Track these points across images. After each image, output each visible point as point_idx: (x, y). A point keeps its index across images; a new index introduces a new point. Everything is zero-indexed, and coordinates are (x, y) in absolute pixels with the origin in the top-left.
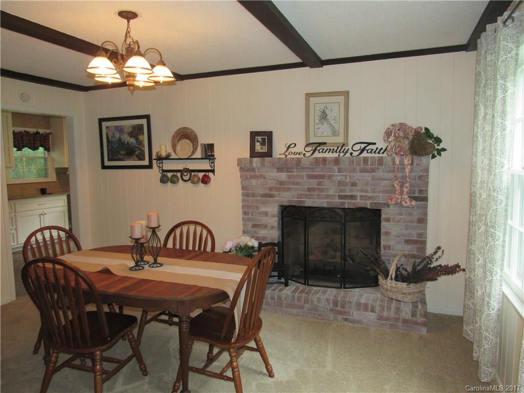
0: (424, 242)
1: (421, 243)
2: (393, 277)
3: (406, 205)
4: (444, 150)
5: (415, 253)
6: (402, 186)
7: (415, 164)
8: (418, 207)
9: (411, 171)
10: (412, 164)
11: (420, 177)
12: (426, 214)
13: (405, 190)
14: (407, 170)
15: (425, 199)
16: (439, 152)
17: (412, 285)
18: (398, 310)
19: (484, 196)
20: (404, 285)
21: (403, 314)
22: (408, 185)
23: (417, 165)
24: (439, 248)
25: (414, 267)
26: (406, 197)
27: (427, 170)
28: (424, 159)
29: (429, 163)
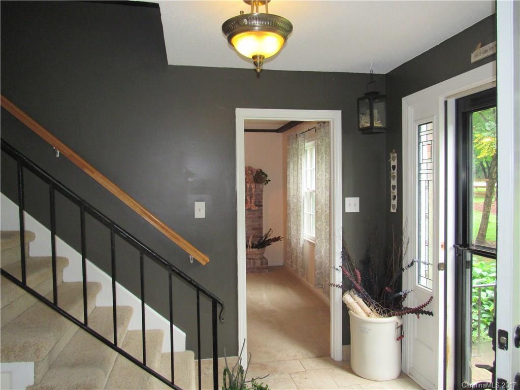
0: (262, 229)
1: (260, 229)
2: (251, 246)
3: (254, 209)
4: (269, 181)
5: (257, 235)
6: (251, 199)
7: (257, 187)
8: (258, 210)
9: (255, 192)
10: (255, 188)
11: (259, 194)
12: (262, 213)
13: (253, 201)
14: (253, 191)
15: (261, 206)
16: (267, 181)
17: (260, 249)
18: (254, 263)
19: (295, 200)
20: (256, 250)
21: (257, 265)
22: (254, 198)
23: (258, 188)
24: (271, 229)
25: (258, 242)
26: (253, 205)
27: (262, 191)
28: (261, 186)
29: (263, 187)
